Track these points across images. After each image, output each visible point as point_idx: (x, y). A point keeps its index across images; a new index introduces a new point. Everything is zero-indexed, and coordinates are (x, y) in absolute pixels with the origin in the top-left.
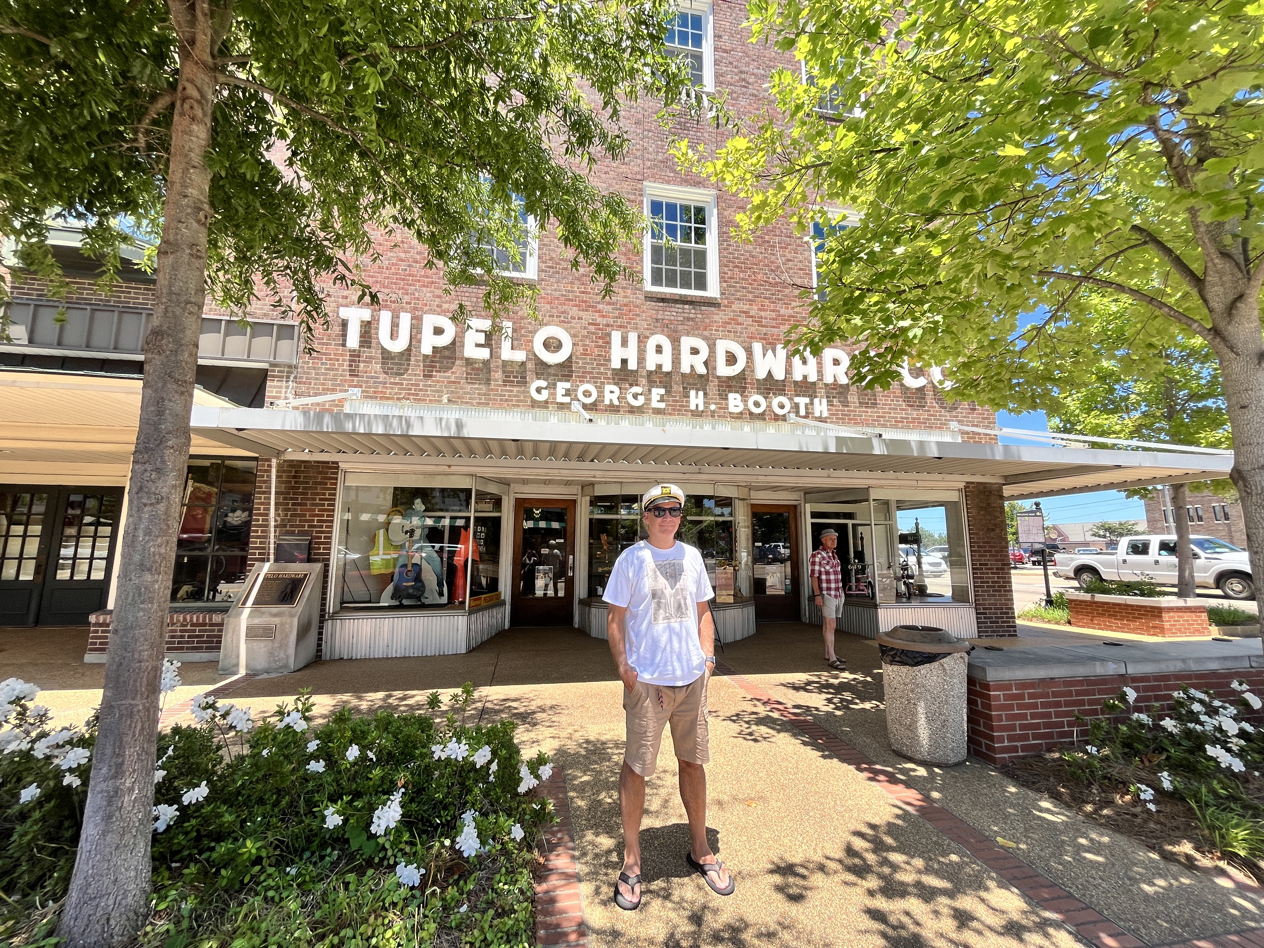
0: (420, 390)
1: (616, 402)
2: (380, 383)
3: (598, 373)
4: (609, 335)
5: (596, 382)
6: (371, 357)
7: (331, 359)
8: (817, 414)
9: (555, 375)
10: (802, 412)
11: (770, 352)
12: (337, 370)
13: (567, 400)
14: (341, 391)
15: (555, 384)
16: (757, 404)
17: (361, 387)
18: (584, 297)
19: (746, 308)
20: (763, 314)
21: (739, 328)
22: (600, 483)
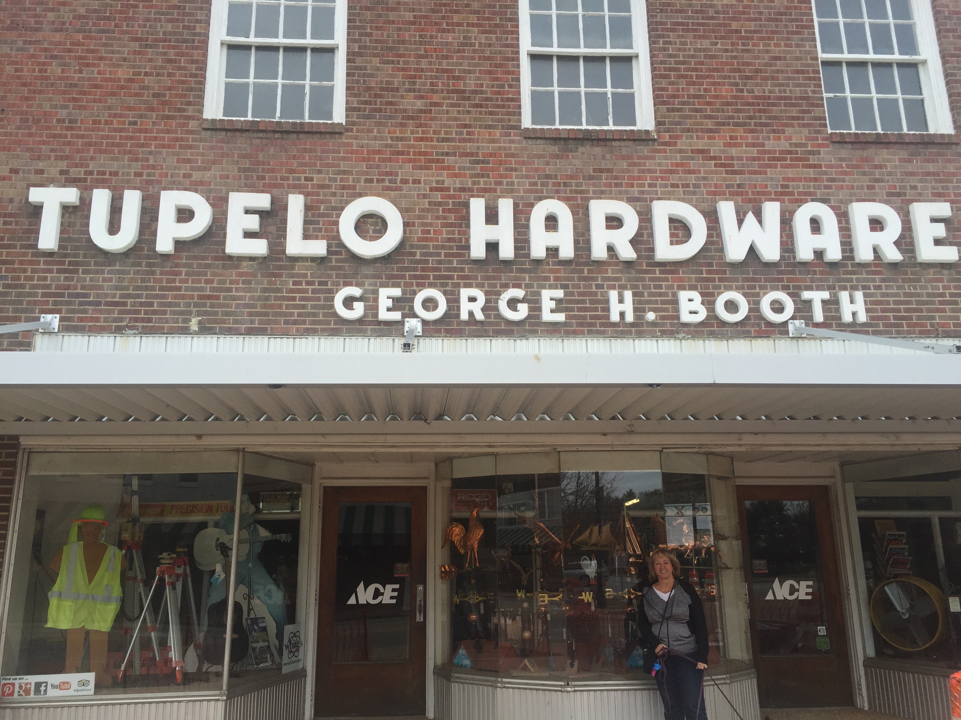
0: (155, 312)
1: (479, 316)
2: (90, 303)
3: (449, 269)
4: (467, 205)
5: (443, 285)
6: (77, 264)
7: (14, 270)
8: (847, 318)
9: (375, 277)
10: (819, 316)
11: (750, 217)
12: (23, 286)
13: (396, 316)
14: (27, 320)
15: (376, 292)
16: (731, 306)
17: (58, 311)
18: (423, 146)
19: (701, 144)
20: (733, 151)
21: (692, 179)
22: (461, 456)
